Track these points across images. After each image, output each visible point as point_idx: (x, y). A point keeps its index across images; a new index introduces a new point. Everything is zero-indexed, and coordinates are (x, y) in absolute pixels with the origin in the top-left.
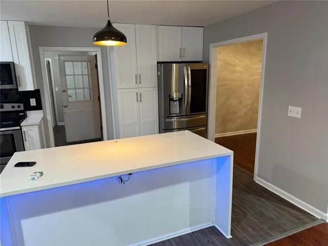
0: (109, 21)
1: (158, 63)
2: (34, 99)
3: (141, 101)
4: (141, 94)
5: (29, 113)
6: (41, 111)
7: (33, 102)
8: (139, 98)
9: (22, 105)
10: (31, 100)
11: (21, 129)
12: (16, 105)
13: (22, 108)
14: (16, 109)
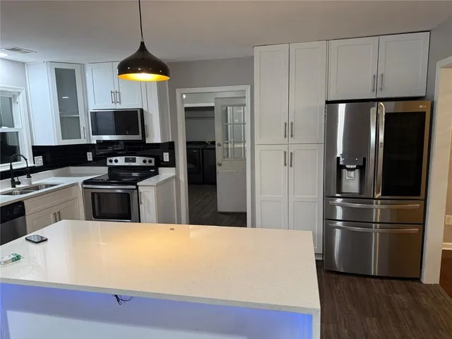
0: (142, 44)
1: (327, 102)
2: (168, 154)
3: (291, 166)
4: (291, 154)
5: (161, 169)
6: (174, 168)
7: (166, 157)
8: (289, 160)
9: (153, 159)
10: (165, 154)
11: (137, 188)
12: (147, 159)
13: (153, 164)
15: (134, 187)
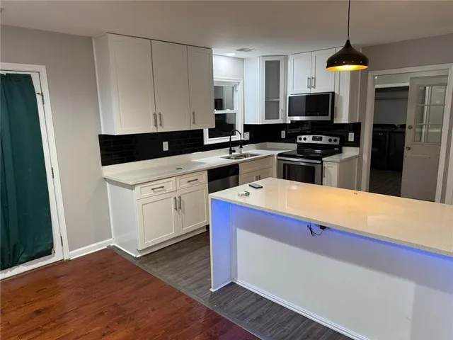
0: (348, 41)
2: (353, 134)
5: (345, 149)
6: (358, 149)
7: (351, 137)
9: (338, 139)
10: (350, 134)
11: (322, 163)
12: (333, 138)
13: (338, 143)
14: (333, 143)
15: (320, 162)
